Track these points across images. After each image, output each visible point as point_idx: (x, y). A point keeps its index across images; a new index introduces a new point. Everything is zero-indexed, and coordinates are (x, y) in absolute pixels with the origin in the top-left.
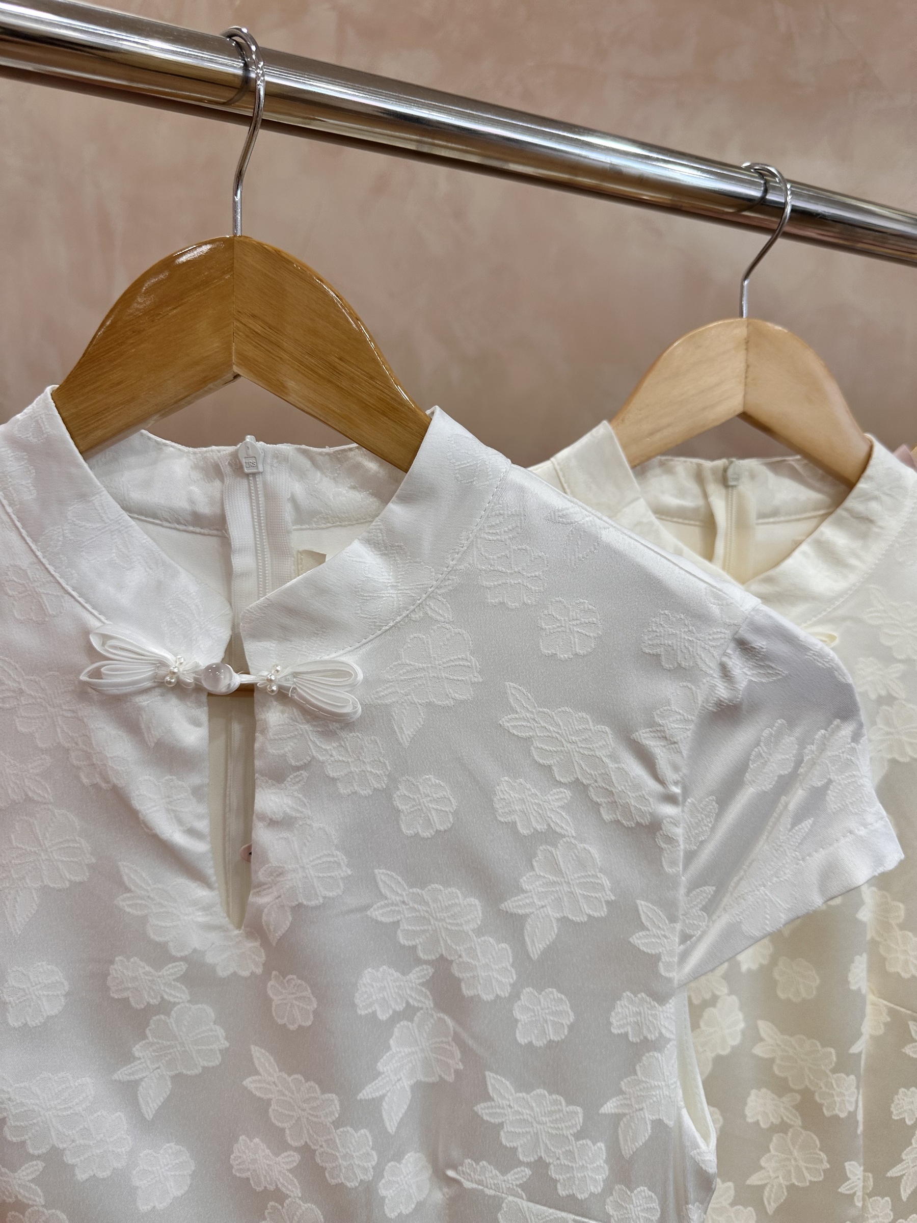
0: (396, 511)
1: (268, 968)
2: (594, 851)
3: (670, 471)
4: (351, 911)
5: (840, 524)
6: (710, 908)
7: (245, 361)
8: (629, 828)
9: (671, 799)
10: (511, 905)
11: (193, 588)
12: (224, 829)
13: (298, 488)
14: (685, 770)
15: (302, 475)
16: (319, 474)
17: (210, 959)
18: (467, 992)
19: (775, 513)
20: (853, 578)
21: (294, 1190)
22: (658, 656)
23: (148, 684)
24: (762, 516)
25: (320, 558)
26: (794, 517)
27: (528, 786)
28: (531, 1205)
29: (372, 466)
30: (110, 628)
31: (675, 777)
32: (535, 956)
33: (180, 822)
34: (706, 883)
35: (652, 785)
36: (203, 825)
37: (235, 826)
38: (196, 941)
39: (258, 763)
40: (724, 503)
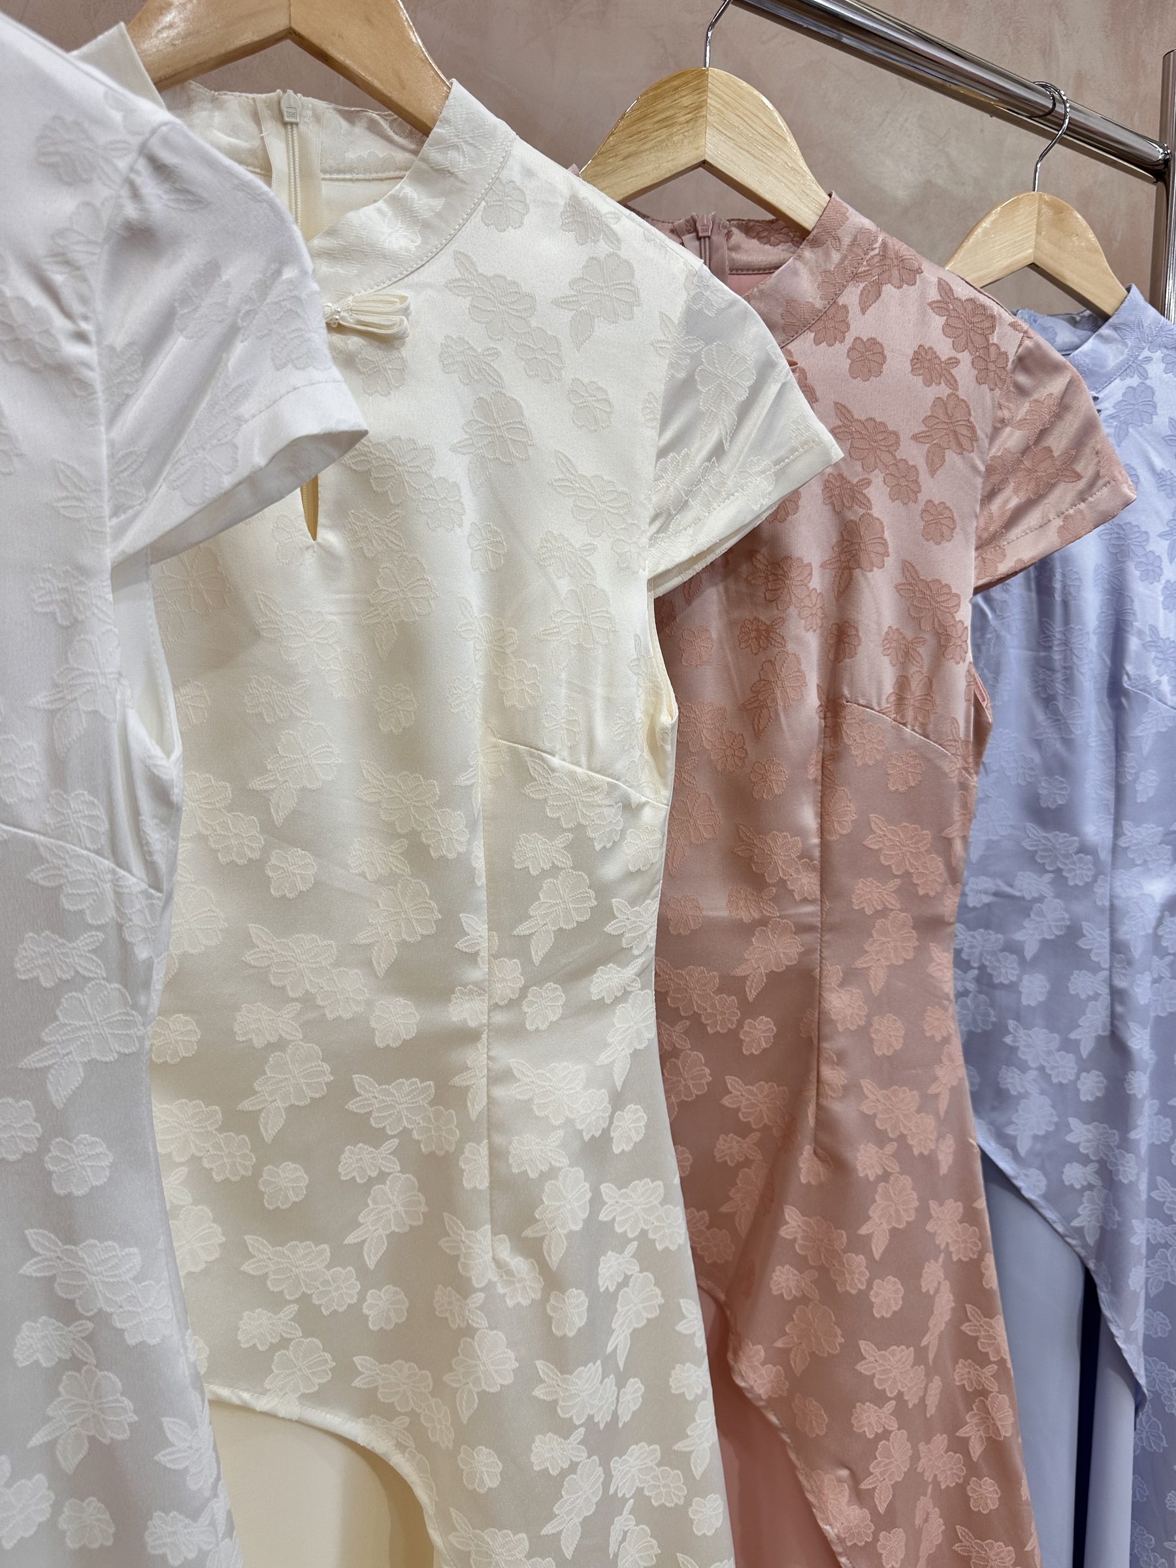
3: (222, 108)
6: (147, 476)
8: (38, 371)
9: (81, 337)
14: (97, 305)
19: (346, 170)
24: (328, 170)
31: (86, 313)
35: (59, 319)
40: (283, 146)
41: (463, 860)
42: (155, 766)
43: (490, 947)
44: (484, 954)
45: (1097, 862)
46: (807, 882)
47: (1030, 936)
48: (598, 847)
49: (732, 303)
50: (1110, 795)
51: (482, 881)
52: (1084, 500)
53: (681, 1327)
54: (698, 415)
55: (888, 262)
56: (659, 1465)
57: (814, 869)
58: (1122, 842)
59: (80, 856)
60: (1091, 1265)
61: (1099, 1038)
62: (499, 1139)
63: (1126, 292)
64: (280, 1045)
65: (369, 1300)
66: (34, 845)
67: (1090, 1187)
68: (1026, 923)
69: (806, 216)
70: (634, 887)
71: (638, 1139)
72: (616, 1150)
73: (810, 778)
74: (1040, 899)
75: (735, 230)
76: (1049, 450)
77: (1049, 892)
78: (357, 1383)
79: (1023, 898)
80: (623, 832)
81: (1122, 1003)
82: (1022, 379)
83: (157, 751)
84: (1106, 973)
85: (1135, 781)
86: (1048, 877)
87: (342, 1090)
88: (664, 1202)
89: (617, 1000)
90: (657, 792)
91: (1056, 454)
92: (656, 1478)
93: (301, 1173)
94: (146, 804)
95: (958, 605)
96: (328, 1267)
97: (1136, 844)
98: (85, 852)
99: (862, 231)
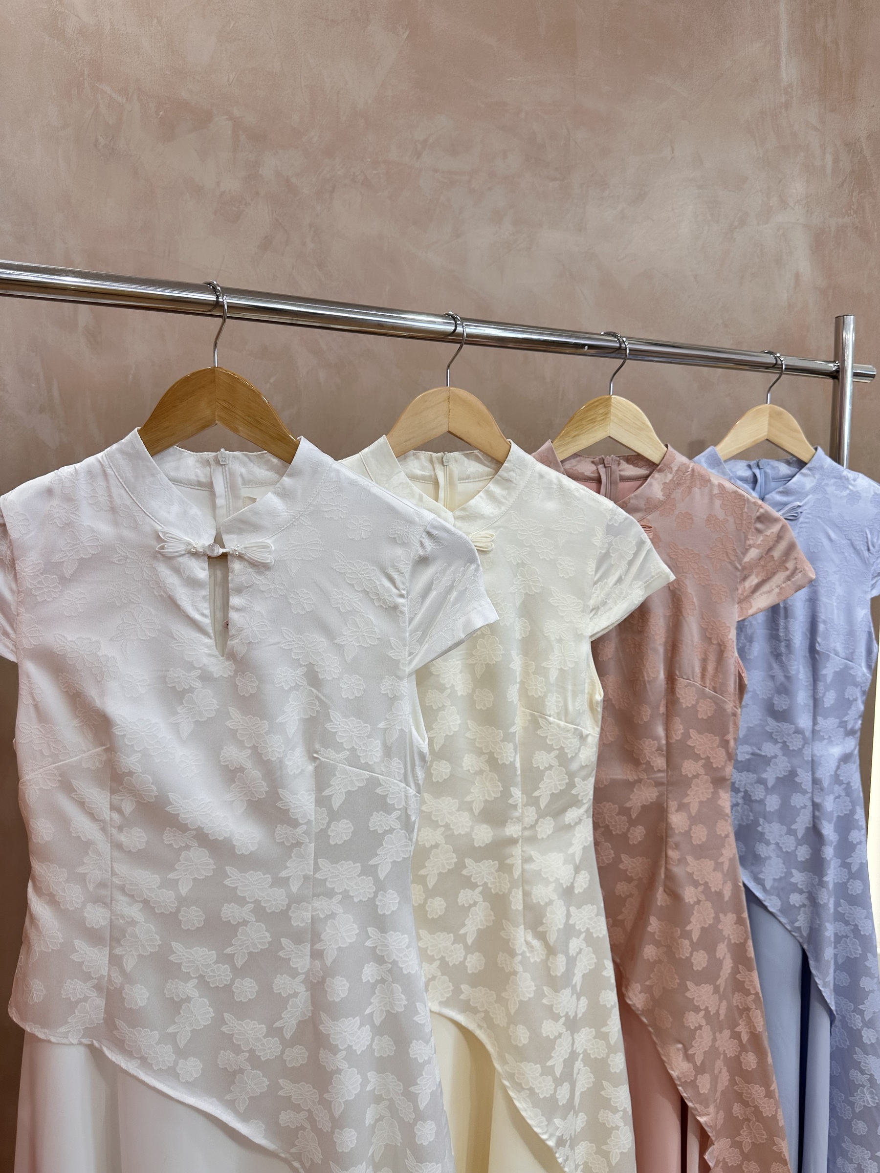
0: (286, 480)
1: (236, 672)
2: (372, 618)
3: (418, 458)
4: (272, 645)
5: (497, 482)
6: (421, 641)
7: (221, 419)
8: (386, 609)
9: (402, 596)
10: (337, 641)
11: (199, 513)
12: (214, 617)
13: (243, 470)
14: (407, 585)
15: (245, 465)
16: (252, 464)
17: (212, 669)
18: (320, 677)
19: (468, 478)
20: (503, 508)
21: (248, 765)
22: (395, 538)
23: (183, 552)
24: (460, 479)
25: (254, 500)
26: (477, 479)
27: (344, 592)
28: (350, 768)
29: (275, 460)
30: (166, 530)
31: (403, 587)
32: (348, 662)
33: (198, 610)
34: (417, 631)
35: (395, 591)
36: (207, 612)
37: (219, 615)
38: (205, 660)
39: (230, 585)
40: (443, 473)
41: (512, 764)
42: (421, 747)
43: (522, 802)
44: (520, 805)
45: (804, 738)
46: (660, 762)
47: (770, 775)
48: (569, 756)
49: (626, 519)
50: (811, 703)
51: (519, 772)
52: (789, 580)
53: (605, 973)
54: (612, 566)
55: (695, 477)
56: (595, 1038)
57: (663, 755)
58: (817, 728)
59: (394, 783)
60: (805, 947)
61: (807, 829)
62: (527, 888)
63: (814, 451)
64: (436, 846)
65: (468, 959)
66: (378, 778)
67: (804, 906)
68: (768, 769)
69: (655, 457)
70: (584, 773)
71: (585, 887)
72: (576, 892)
73: (661, 712)
74: (776, 757)
75: (622, 461)
76: (773, 557)
77: (779, 753)
78: (462, 997)
79: (766, 756)
80: (580, 748)
81: (819, 810)
82: (759, 526)
83: (421, 742)
84: (810, 795)
85: (823, 697)
86: (779, 745)
87: (460, 865)
88: (597, 915)
89: (577, 824)
90: (594, 729)
91: (776, 559)
92: (593, 1045)
93: (443, 902)
94: (417, 762)
95: (729, 631)
96: (453, 944)
97: (825, 728)
98: (396, 781)
99: (683, 464)
